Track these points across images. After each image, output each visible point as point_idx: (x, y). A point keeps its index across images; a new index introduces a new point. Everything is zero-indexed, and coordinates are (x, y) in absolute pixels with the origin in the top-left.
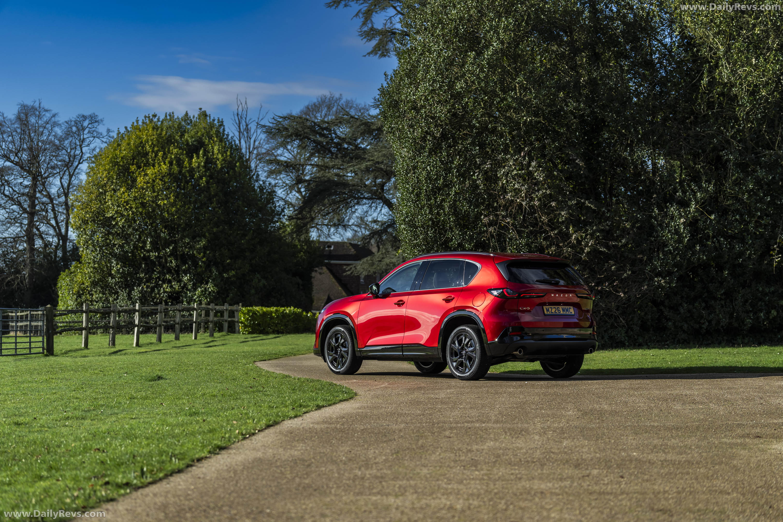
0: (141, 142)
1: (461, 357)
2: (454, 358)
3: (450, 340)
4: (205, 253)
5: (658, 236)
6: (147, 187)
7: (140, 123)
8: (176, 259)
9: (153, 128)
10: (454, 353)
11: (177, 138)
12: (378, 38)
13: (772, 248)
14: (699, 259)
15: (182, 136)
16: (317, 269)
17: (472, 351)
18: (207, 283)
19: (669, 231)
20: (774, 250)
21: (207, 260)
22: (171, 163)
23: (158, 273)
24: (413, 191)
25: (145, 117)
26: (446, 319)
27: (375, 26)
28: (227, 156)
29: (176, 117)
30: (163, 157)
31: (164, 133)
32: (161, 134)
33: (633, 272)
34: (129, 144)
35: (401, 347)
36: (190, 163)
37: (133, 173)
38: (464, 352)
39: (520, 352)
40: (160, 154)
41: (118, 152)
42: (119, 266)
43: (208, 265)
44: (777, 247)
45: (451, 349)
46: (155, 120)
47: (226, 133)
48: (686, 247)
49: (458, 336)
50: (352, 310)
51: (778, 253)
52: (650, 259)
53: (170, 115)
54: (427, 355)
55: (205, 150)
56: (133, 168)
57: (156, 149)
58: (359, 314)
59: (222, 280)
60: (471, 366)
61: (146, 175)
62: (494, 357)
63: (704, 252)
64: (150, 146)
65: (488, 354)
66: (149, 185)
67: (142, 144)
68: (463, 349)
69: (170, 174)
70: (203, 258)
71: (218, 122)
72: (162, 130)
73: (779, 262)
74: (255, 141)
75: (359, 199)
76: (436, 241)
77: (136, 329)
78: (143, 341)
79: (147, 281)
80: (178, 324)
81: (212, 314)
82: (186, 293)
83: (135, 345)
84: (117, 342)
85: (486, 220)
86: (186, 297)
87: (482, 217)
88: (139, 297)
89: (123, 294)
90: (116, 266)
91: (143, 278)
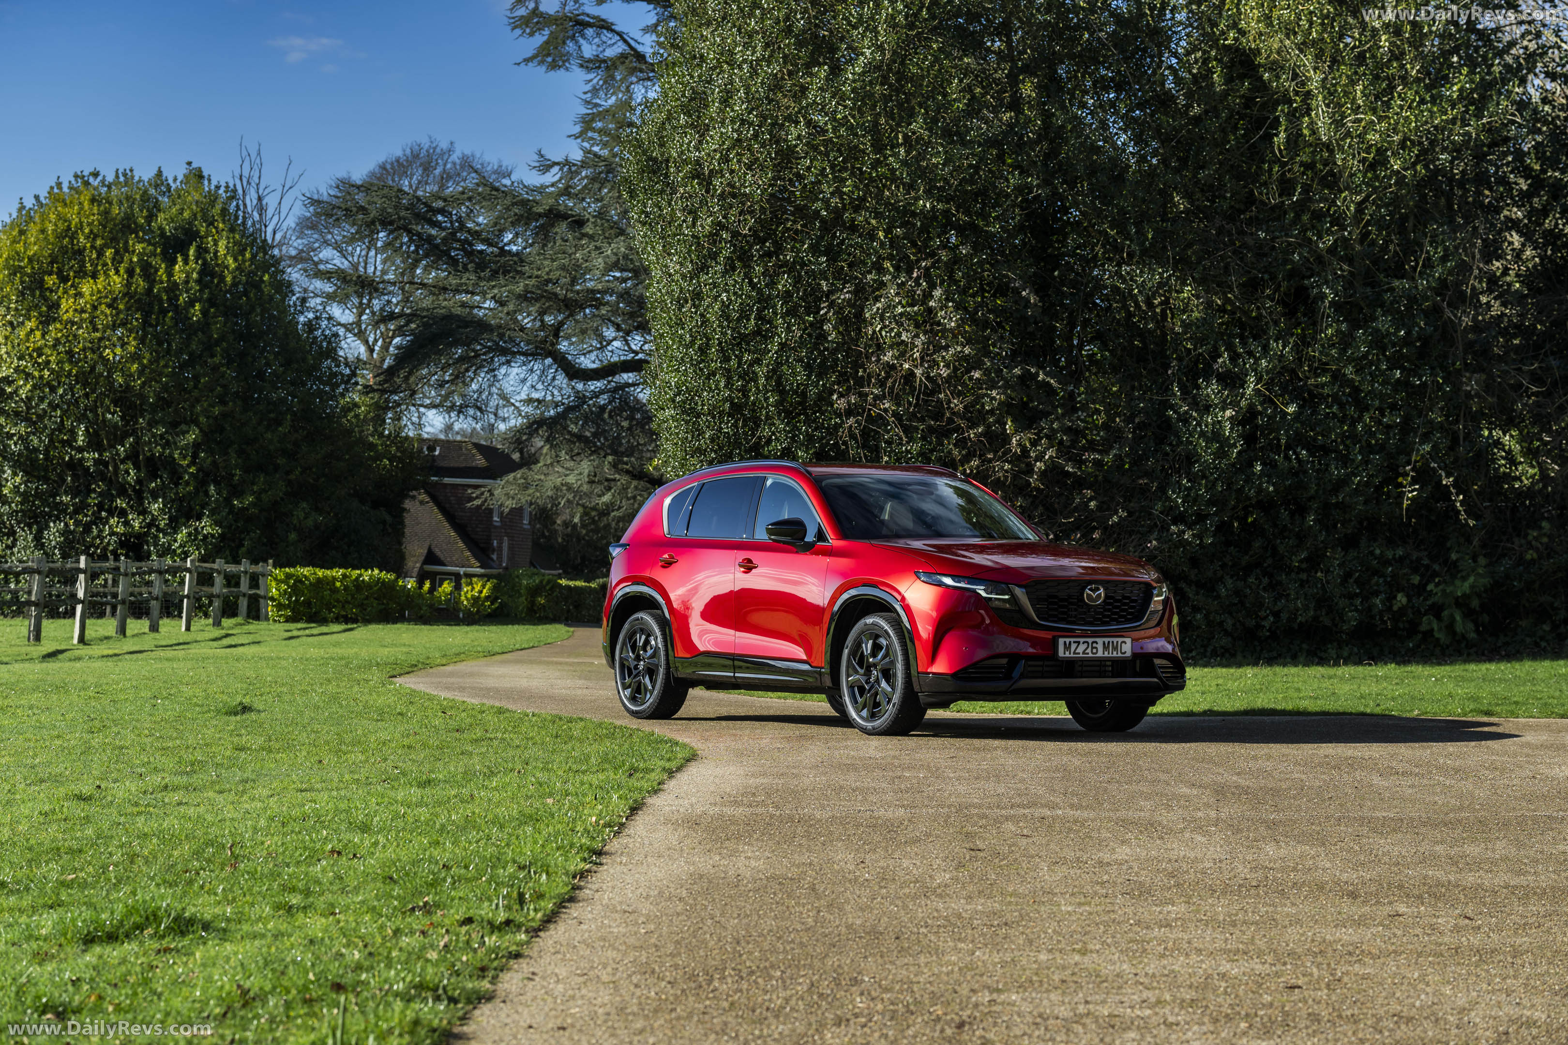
4: (195, 456)
5: (1179, 443)
8: (137, 467)
9: (93, 201)
11: (141, 220)
12: (546, 32)
13: (1401, 470)
14: (1260, 490)
15: (151, 217)
16: (414, 493)
18: (199, 518)
19: (1202, 434)
20: (1405, 475)
21: (198, 470)
22: (131, 272)
23: (100, 494)
24: (693, 343)
27: (542, 8)
28: (244, 261)
31: (115, 210)
33: (1130, 514)
40: (109, 252)
41: (20, 247)
42: (18, 479)
43: (203, 480)
44: (1412, 470)
51: (1414, 481)
52: (1162, 489)
55: (199, 248)
57: (99, 242)
59: (231, 512)
63: (1269, 476)
64: (87, 237)
70: (189, 466)
73: (1413, 499)
74: (274, 233)
75: (509, 354)
76: (737, 444)
77: (79, 608)
78: (89, 634)
79: (76, 512)
80: (157, 599)
81: (218, 580)
82: (156, 537)
83: (75, 641)
84: (43, 634)
85: (841, 404)
86: (156, 545)
87: (835, 397)
88: (59, 543)
89: (26, 537)
90: (11, 480)
91: (68, 504)
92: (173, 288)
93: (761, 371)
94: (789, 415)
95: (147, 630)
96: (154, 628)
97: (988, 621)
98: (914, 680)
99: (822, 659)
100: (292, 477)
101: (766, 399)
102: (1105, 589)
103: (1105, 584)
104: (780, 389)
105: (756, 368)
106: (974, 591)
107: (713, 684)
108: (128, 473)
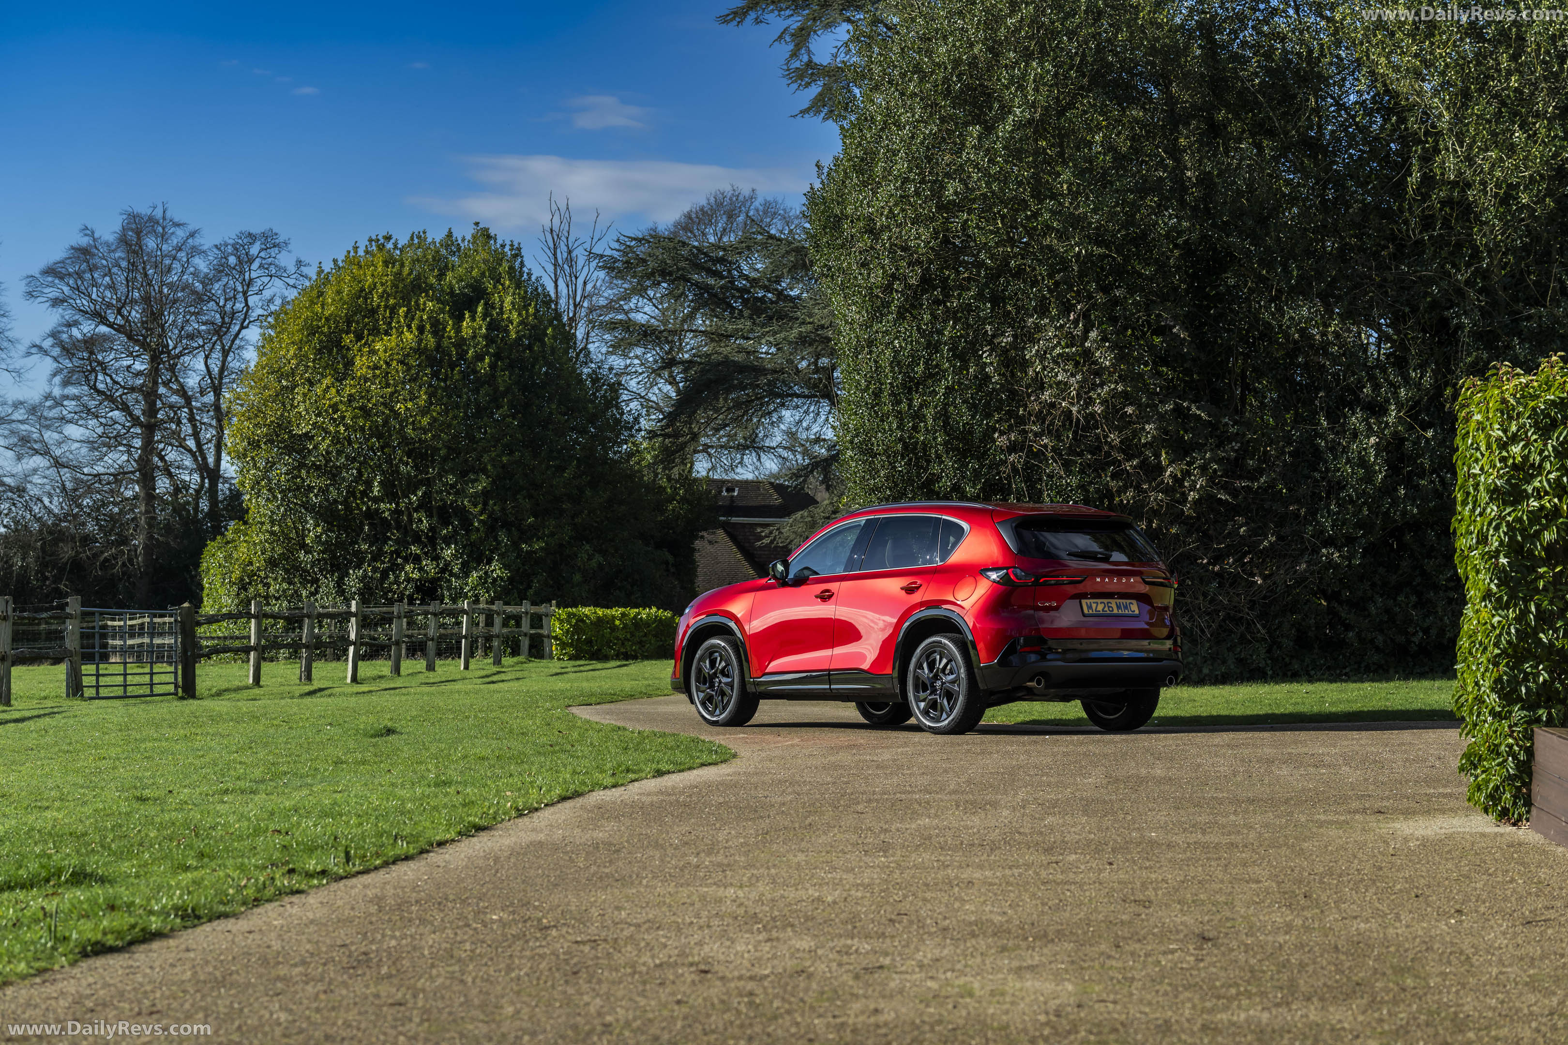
0: (362, 290)
1: (934, 692)
2: (922, 695)
3: (914, 660)
4: (485, 504)
5: (1328, 470)
6: (375, 376)
7: (361, 252)
8: (429, 516)
9: (386, 263)
10: (921, 686)
11: (432, 280)
12: (821, 83)
14: (1405, 513)
15: (441, 276)
16: (704, 533)
17: (953, 682)
18: (489, 562)
19: (1348, 461)
21: (489, 517)
22: (421, 329)
24: (867, 388)
25: (371, 240)
26: (907, 624)
27: (816, 60)
28: (528, 316)
29: (429, 240)
30: (406, 317)
31: (406, 270)
32: (400, 273)
33: (1280, 538)
34: (339, 292)
35: (828, 675)
36: (458, 330)
37: (348, 349)
38: (938, 684)
39: (1039, 683)
40: (401, 311)
41: (318, 308)
43: (491, 528)
45: (917, 678)
46: (390, 246)
47: (526, 270)
48: (1380, 489)
49: (928, 654)
50: (738, 607)
52: (1312, 511)
53: (419, 237)
54: (874, 689)
55: (486, 304)
56: (347, 339)
57: (392, 302)
58: (752, 615)
59: (519, 555)
60: (952, 709)
61: (373, 352)
62: (992, 693)
63: (1413, 500)
64: (381, 297)
65: (981, 686)
66: (378, 372)
67: (363, 293)
68: (936, 677)
69: (419, 351)
70: (481, 513)
71: (512, 250)
72: (402, 265)
74: (585, 283)
75: (784, 397)
76: (910, 481)
79: (375, 559)
81: (498, 621)
82: (449, 581)
84: (316, 675)
86: (449, 588)
88: (359, 589)
89: (328, 584)
90: (313, 530)
91: (366, 552)
92: (461, 344)
95: (423, 669)
96: (431, 667)
100: (578, 520)
108: (420, 521)
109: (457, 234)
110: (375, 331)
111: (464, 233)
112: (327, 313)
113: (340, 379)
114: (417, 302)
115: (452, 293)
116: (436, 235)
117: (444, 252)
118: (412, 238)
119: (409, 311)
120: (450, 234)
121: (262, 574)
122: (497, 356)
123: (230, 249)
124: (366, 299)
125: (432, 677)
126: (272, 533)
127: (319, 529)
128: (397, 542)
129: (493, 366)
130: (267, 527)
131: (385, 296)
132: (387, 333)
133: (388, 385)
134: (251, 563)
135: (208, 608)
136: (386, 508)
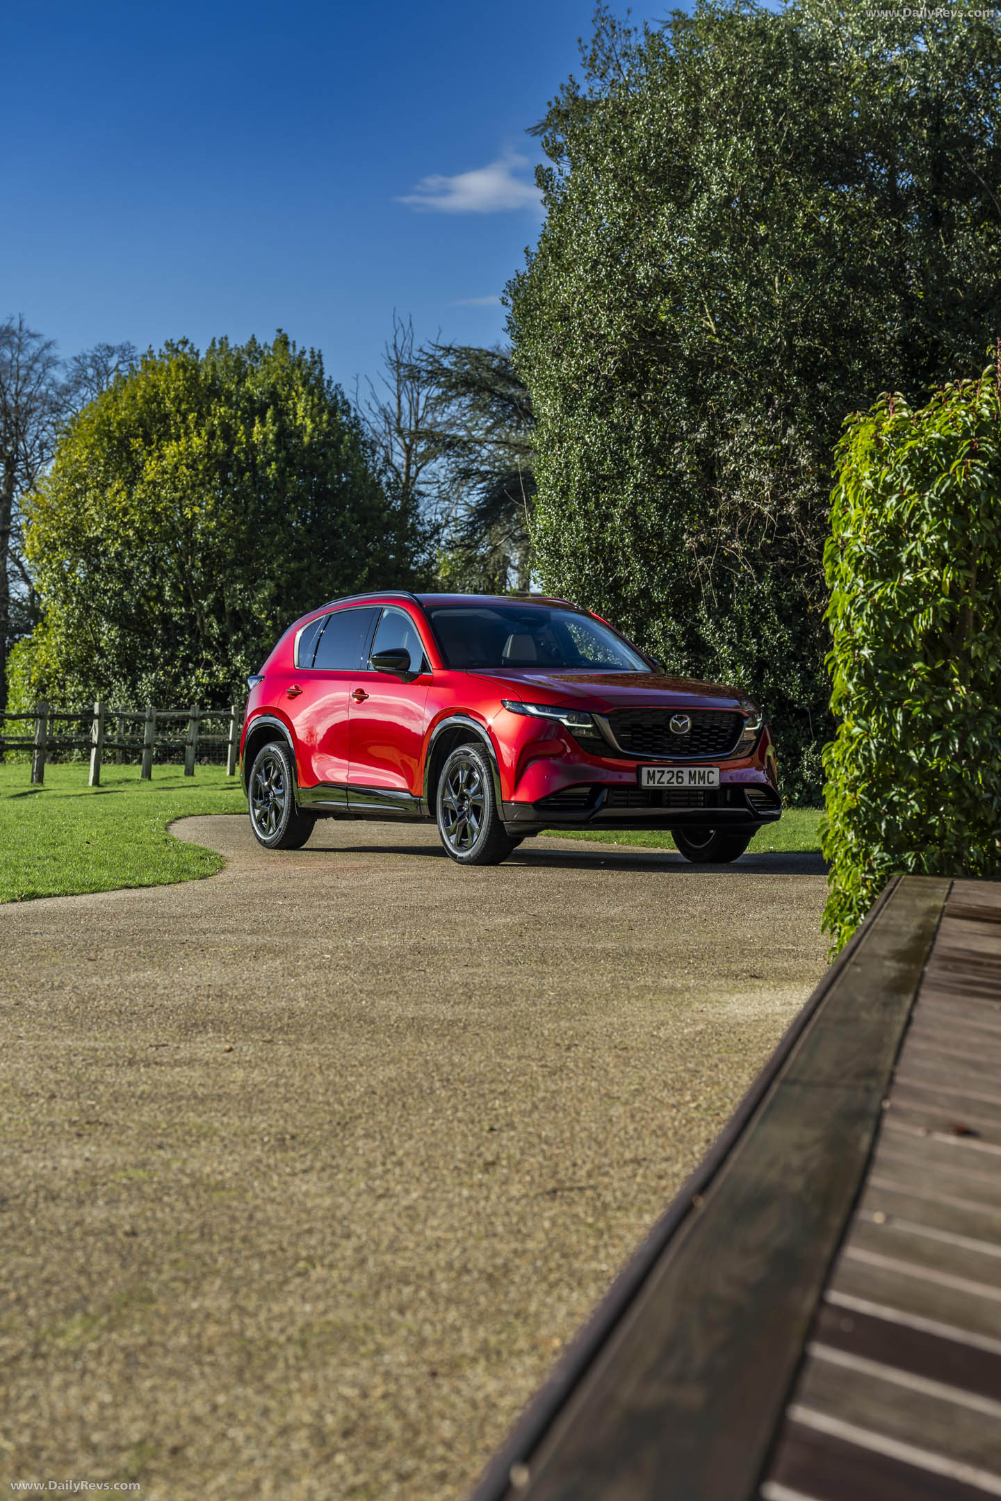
0: (156, 395)
6: (164, 481)
7: (156, 356)
9: (180, 368)
15: (241, 381)
22: (212, 435)
25: (166, 344)
28: (321, 422)
29: (232, 346)
30: (196, 422)
31: (202, 375)
32: (195, 378)
34: (133, 397)
36: (249, 435)
37: (137, 453)
40: (192, 416)
41: (111, 413)
46: (185, 350)
47: (326, 377)
53: (221, 343)
55: (278, 410)
56: (136, 443)
57: (184, 407)
61: (161, 457)
64: (173, 402)
66: (166, 477)
67: (157, 398)
69: (209, 455)
71: (313, 357)
72: (198, 370)
77: (94, 751)
78: (103, 777)
80: (191, 744)
83: (90, 783)
84: (46, 777)
85: (689, 543)
87: (685, 537)
88: (151, 693)
89: (121, 688)
90: (108, 633)
91: (159, 656)
92: (252, 448)
93: (617, 512)
94: (646, 556)
95: (182, 774)
96: (189, 772)
97: (569, 750)
98: (499, 809)
99: (422, 789)
101: (622, 540)
102: (692, 719)
103: (693, 713)
104: (637, 529)
105: (612, 510)
106: (557, 720)
107: (340, 815)
108: (211, 626)
109: (261, 341)
110: (166, 436)
111: (267, 339)
112: (118, 418)
113: (131, 482)
114: (209, 408)
115: (250, 399)
116: (238, 341)
117: (245, 357)
118: (213, 344)
119: (201, 416)
120: (253, 340)
121: (60, 676)
122: (289, 461)
123: (88, 361)
124: (159, 404)
125: (189, 780)
126: (68, 636)
127: (113, 633)
128: (189, 647)
129: (281, 471)
130: (63, 630)
131: (178, 400)
132: (178, 439)
133: (176, 490)
134: (48, 666)
135: (12, 708)
136: (177, 612)
